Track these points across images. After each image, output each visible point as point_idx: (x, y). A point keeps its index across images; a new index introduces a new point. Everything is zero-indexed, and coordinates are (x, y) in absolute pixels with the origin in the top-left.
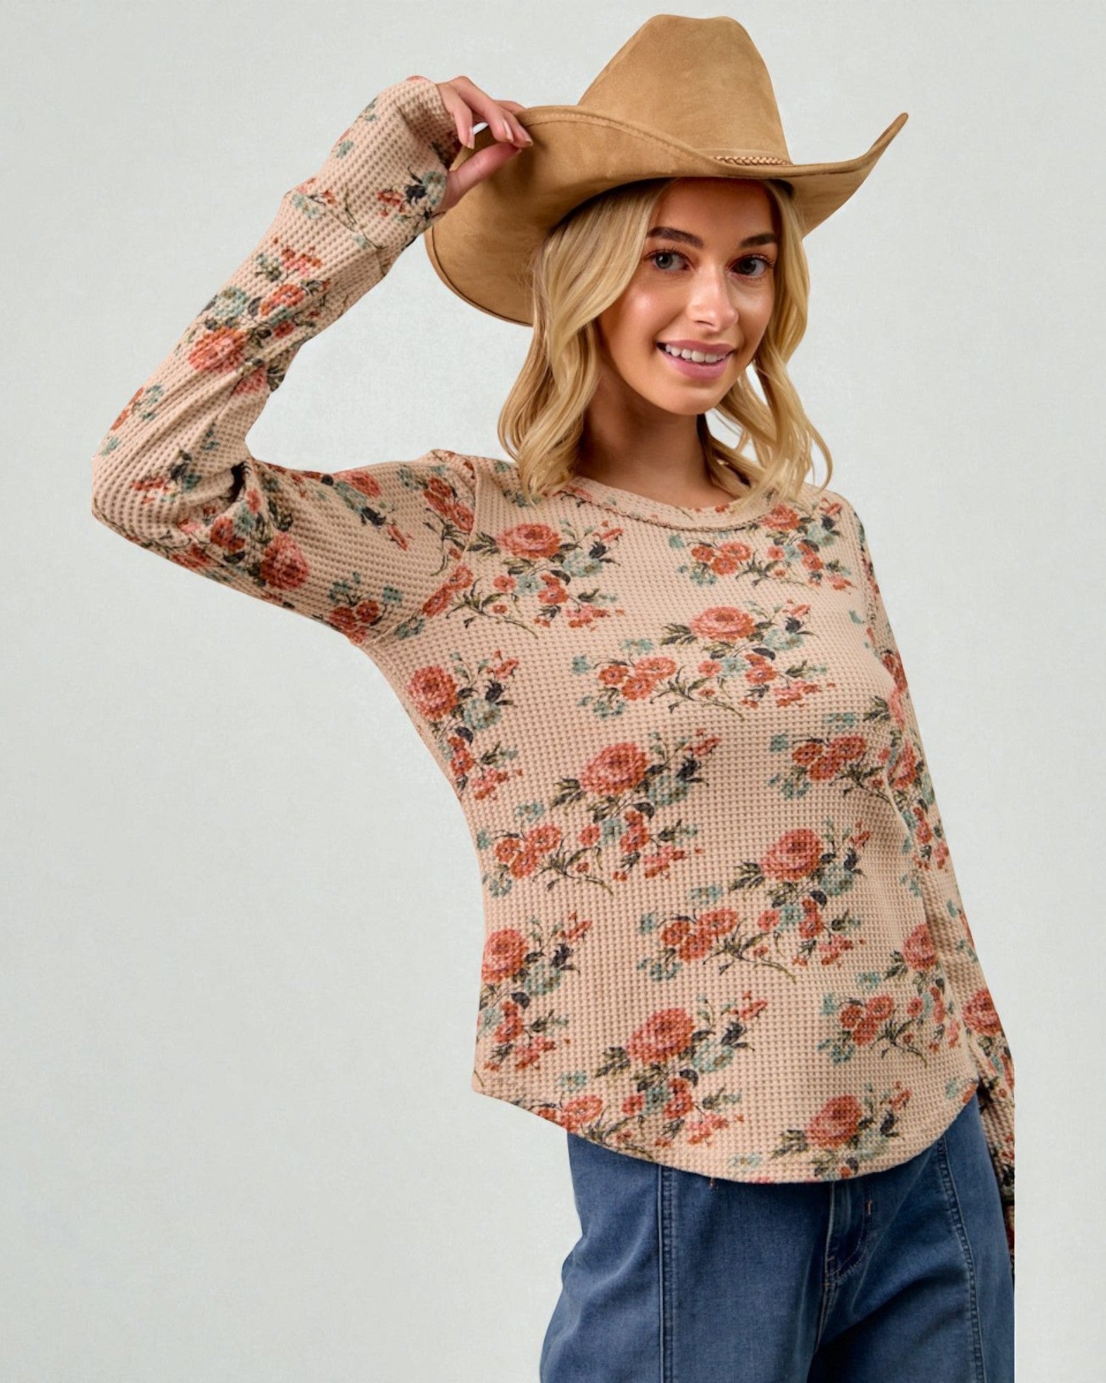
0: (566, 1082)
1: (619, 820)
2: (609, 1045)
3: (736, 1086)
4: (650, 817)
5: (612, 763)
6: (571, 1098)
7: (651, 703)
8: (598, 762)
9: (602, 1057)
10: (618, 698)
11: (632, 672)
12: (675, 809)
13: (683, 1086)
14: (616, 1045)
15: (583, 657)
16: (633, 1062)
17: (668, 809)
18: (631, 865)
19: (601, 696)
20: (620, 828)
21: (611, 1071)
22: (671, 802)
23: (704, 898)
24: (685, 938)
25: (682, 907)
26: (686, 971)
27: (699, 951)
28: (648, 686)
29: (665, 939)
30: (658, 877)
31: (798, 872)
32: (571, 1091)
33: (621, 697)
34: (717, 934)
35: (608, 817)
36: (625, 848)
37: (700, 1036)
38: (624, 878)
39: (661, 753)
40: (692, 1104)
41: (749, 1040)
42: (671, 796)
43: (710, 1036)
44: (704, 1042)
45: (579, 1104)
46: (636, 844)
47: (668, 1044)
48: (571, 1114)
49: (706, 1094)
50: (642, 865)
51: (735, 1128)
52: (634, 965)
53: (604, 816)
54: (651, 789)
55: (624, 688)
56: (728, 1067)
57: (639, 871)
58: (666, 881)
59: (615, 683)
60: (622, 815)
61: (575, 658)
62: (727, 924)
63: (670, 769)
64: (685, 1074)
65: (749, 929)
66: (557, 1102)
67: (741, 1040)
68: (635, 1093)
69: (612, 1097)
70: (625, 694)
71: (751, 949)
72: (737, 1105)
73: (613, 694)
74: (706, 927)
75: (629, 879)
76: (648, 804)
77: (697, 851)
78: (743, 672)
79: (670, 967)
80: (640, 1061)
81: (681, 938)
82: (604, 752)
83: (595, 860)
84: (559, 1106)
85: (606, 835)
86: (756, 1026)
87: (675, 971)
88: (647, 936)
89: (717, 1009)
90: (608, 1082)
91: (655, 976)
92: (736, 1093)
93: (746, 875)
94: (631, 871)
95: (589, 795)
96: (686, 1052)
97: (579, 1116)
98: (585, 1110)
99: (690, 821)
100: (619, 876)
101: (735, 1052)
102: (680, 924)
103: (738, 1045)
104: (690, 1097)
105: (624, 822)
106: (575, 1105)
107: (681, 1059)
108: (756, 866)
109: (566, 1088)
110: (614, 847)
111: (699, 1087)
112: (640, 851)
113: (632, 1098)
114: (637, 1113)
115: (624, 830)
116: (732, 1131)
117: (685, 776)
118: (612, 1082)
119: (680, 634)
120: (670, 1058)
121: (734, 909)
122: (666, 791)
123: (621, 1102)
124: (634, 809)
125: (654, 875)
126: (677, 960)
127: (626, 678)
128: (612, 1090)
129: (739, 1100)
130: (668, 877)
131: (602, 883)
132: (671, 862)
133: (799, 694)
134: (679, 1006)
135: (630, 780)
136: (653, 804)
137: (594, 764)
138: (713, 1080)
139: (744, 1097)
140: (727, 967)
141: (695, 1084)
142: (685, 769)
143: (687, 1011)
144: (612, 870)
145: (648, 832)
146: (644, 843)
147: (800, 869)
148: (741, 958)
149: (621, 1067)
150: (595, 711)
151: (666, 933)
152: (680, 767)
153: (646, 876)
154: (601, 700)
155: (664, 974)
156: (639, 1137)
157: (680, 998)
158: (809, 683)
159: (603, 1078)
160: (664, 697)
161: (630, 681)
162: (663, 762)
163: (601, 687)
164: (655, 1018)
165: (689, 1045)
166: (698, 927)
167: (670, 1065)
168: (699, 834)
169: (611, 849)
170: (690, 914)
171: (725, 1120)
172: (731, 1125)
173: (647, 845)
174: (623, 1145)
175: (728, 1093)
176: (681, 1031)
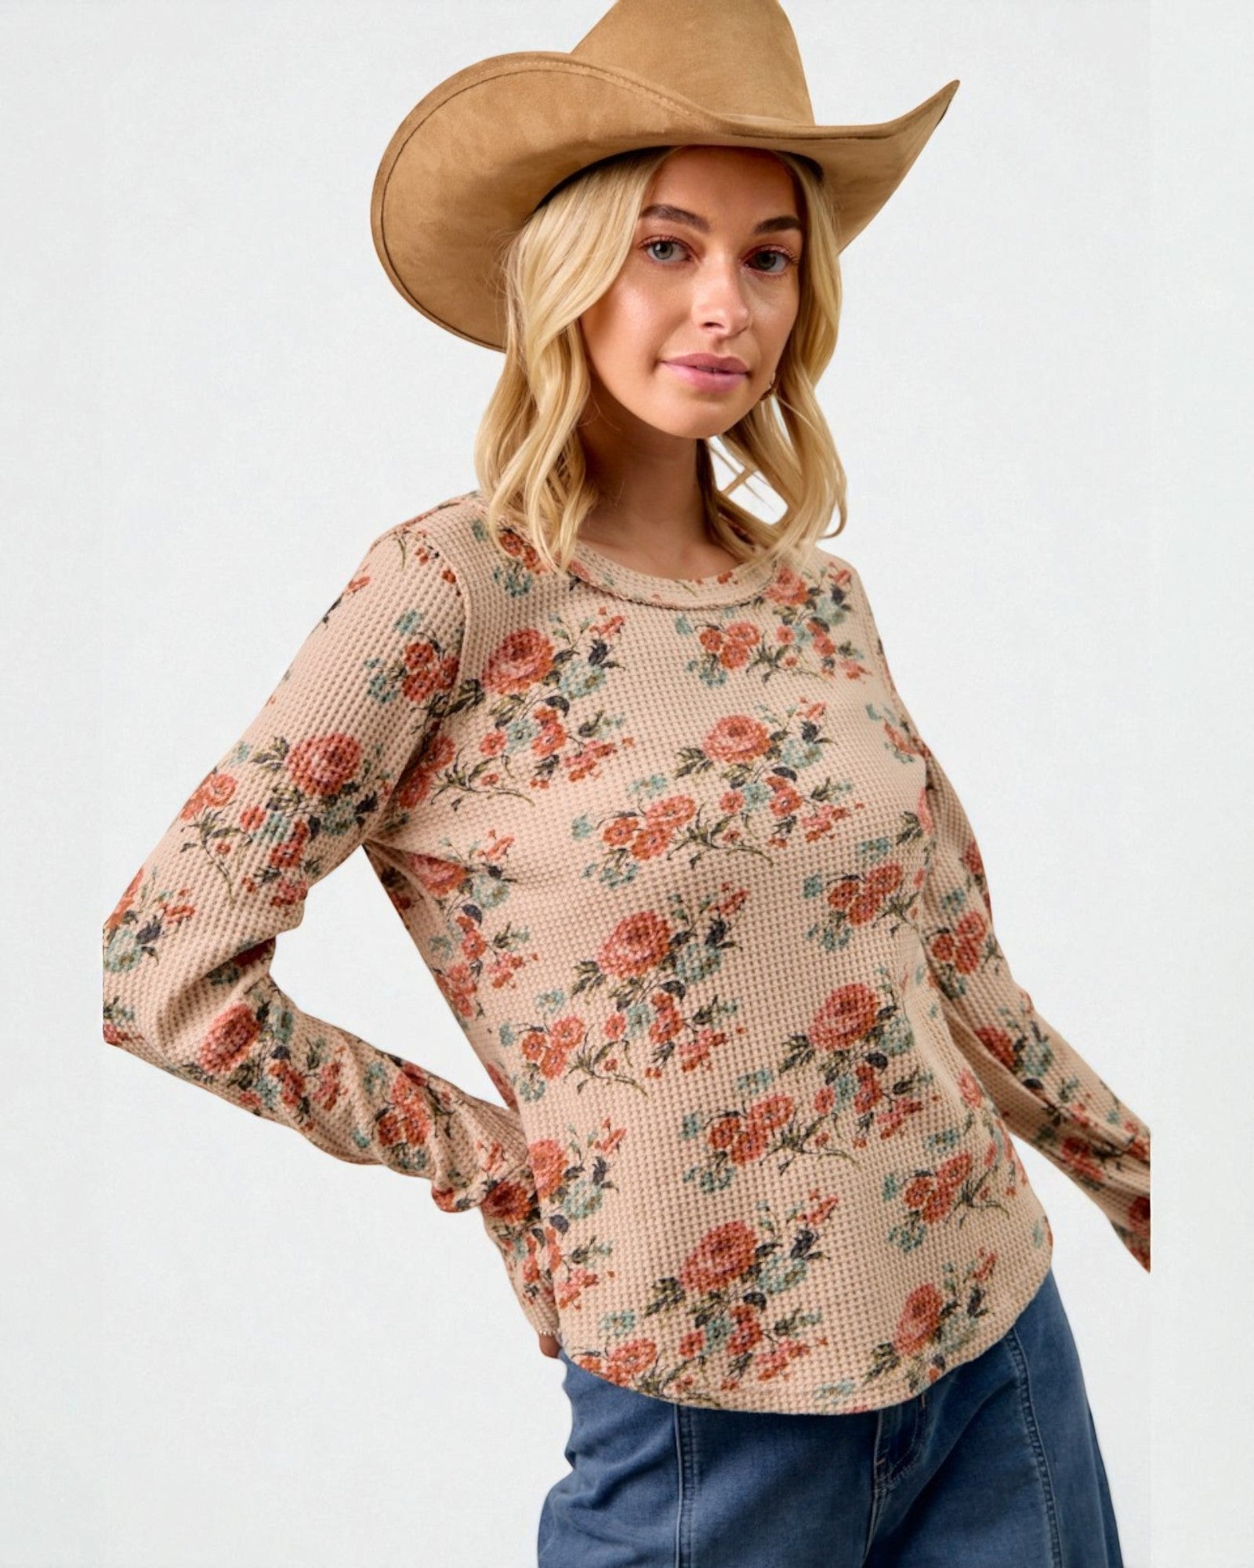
0: (611, 1324)
1: (646, 1006)
2: (658, 1277)
3: (813, 1304)
4: (681, 997)
5: (630, 939)
6: (618, 1344)
7: (669, 859)
8: (615, 940)
9: (652, 1292)
10: (628, 861)
11: (643, 824)
12: (709, 984)
13: (748, 1313)
14: (667, 1276)
15: (584, 817)
16: (688, 1294)
17: (701, 985)
18: (665, 1059)
19: (607, 862)
20: (648, 1016)
21: (664, 1307)
22: (703, 976)
23: (753, 1086)
24: (736, 1137)
25: (730, 1100)
26: (741, 1177)
27: (754, 1151)
28: (663, 838)
29: (714, 1142)
30: (698, 1069)
31: (850, 1037)
32: (617, 1336)
33: (631, 859)
34: (772, 1127)
35: (633, 1003)
36: (656, 1038)
37: (765, 1250)
38: (658, 1075)
39: (684, 917)
40: (761, 1333)
41: (823, 1248)
42: (702, 968)
43: (777, 1250)
44: (770, 1257)
45: (628, 1351)
46: (668, 1032)
47: (728, 1266)
48: (619, 1363)
49: (779, 1318)
50: (677, 1057)
51: (817, 1354)
52: (680, 1177)
53: (628, 1003)
54: (679, 963)
55: (634, 847)
56: (802, 1284)
57: (674, 1064)
58: (708, 1073)
59: (623, 843)
60: (649, 999)
61: (575, 821)
62: (782, 1113)
63: (696, 936)
64: (750, 1298)
65: (806, 1116)
66: (601, 1350)
67: (814, 1249)
68: (694, 1331)
69: (667, 1338)
70: (636, 854)
71: (813, 1138)
72: (817, 1327)
73: (621, 856)
74: (759, 1121)
75: (664, 1075)
76: (678, 982)
77: (739, 1031)
78: (767, 803)
79: (723, 1174)
80: (696, 1290)
81: (731, 1137)
82: (619, 927)
83: (623, 1055)
84: (604, 1354)
85: (633, 1025)
86: (830, 1230)
87: (728, 1178)
88: (693, 1141)
89: (782, 1217)
90: (660, 1321)
91: (707, 1187)
92: (815, 1312)
93: (796, 1051)
94: (665, 1066)
95: (609, 979)
96: (750, 1273)
97: (629, 1366)
98: (637, 1357)
99: (728, 996)
100: (652, 1073)
101: (809, 1265)
102: (729, 1122)
103: (811, 1256)
104: (758, 1325)
105: (652, 1008)
106: (623, 1353)
107: (744, 1281)
108: (804, 1038)
109: (611, 1331)
110: (643, 1039)
111: (769, 1311)
112: (674, 1040)
113: (690, 1336)
114: (697, 1353)
115: (652, 1017)
116: (814, 1357)
117: (714, 941)
118: (665, 1321)
119: (695, 760)
120: (731, 1282)
121: (788, 1095)
122: (696, 964)
123: (678, 1343)
124: (662, 991)
125: (693, 1067)
126: (730, 1165)
127: (635, 833)
128: (666, 1330)
129: (819, 1320)
130: (709, 1067)
131: (633, 1083)
132: (711, 1049)
133: (828, 823)
134: (738, 1218)
135: (653, 955)
136: (682, 982)
137: (611, 941)
138: (786, 1301)
139: (825, 1317)
140: (787, 1164)
141: (763, 1308)
142: (713, 933)
143: (748, 1223)
144: (643, 1067)
145: (680, 1016)
146: (677, 1031)
147: (852, 1032)
148: (803, 1152)
149: (676, 1301)
150: (602, 880)
151: (713, 1134)
152: (708, 931)
153: (684, 1069)
154: (608, 866)
155: (717, 1183)
156: (702, 1382)
157: (737, 1210)
158: (836, 807)
159: (654, 1316)
160: (683, 850)
161: (641, 836)
162: (688, 928)
163: (607, 850)
164: (710, 1237)
165: (752, 1263)
166: (750, 1122)
167: (731, 1290)
168: (740, 1010)
169: (639, 1042)
170: (739, 1108)
171: (806, 1346)
172: (812, 1350)
173: (682, 1033)
174: (684, 1395)
175: (805, 1313)
176: (743, 1248)
